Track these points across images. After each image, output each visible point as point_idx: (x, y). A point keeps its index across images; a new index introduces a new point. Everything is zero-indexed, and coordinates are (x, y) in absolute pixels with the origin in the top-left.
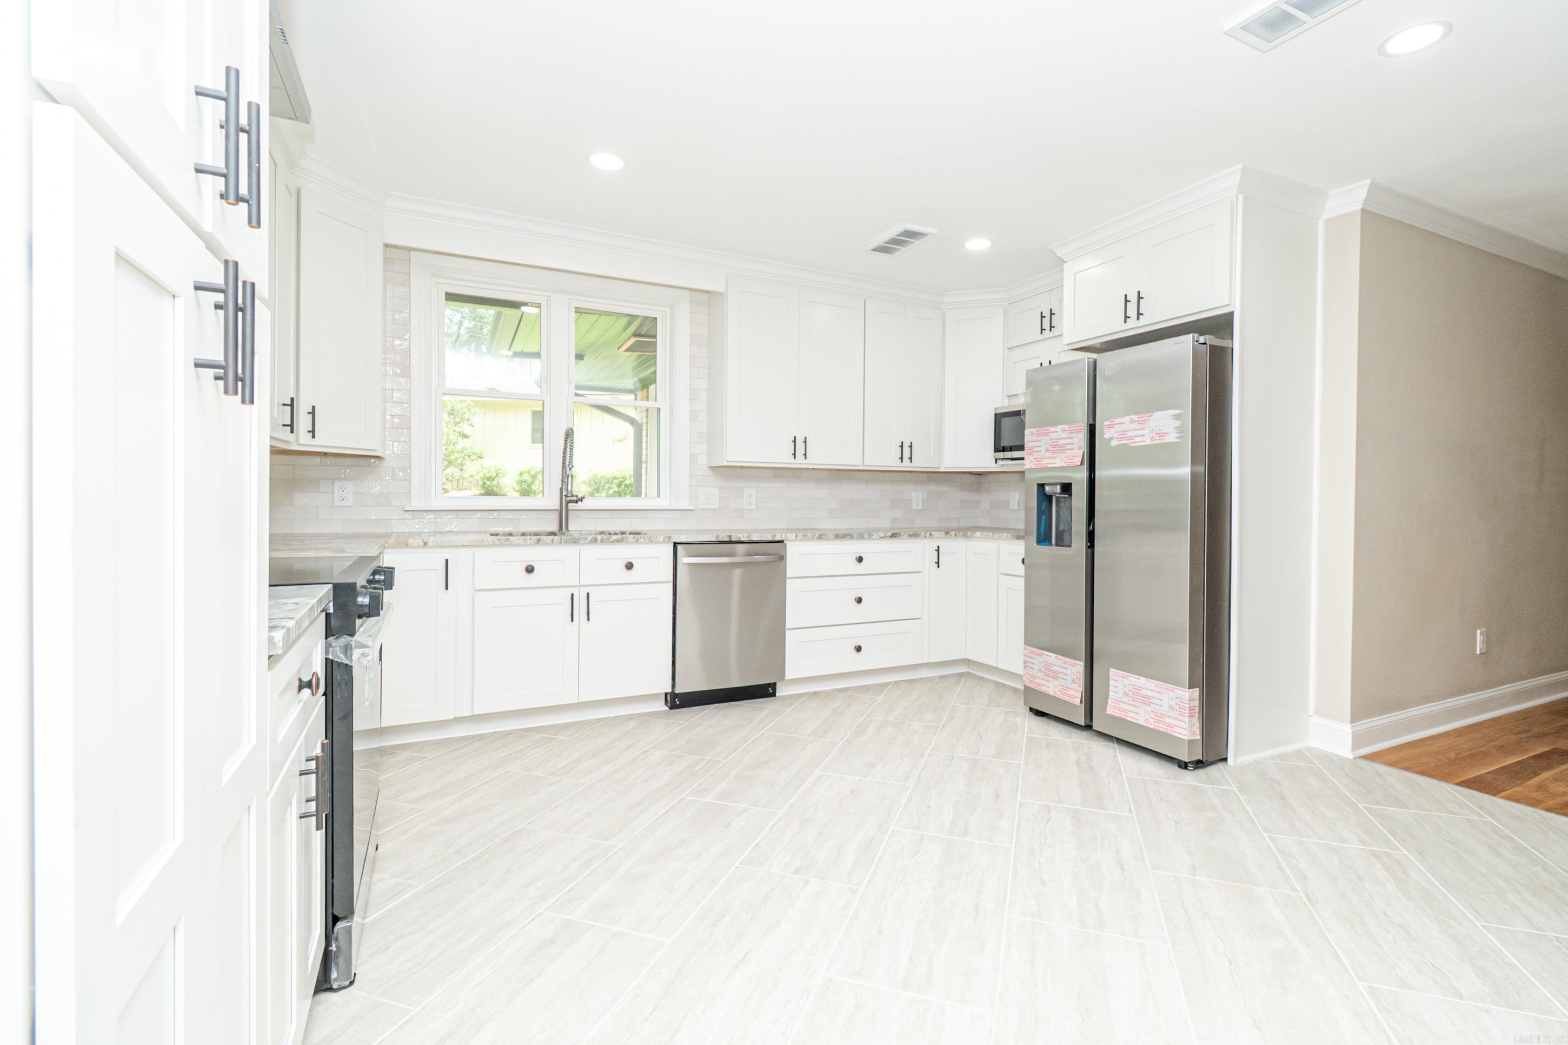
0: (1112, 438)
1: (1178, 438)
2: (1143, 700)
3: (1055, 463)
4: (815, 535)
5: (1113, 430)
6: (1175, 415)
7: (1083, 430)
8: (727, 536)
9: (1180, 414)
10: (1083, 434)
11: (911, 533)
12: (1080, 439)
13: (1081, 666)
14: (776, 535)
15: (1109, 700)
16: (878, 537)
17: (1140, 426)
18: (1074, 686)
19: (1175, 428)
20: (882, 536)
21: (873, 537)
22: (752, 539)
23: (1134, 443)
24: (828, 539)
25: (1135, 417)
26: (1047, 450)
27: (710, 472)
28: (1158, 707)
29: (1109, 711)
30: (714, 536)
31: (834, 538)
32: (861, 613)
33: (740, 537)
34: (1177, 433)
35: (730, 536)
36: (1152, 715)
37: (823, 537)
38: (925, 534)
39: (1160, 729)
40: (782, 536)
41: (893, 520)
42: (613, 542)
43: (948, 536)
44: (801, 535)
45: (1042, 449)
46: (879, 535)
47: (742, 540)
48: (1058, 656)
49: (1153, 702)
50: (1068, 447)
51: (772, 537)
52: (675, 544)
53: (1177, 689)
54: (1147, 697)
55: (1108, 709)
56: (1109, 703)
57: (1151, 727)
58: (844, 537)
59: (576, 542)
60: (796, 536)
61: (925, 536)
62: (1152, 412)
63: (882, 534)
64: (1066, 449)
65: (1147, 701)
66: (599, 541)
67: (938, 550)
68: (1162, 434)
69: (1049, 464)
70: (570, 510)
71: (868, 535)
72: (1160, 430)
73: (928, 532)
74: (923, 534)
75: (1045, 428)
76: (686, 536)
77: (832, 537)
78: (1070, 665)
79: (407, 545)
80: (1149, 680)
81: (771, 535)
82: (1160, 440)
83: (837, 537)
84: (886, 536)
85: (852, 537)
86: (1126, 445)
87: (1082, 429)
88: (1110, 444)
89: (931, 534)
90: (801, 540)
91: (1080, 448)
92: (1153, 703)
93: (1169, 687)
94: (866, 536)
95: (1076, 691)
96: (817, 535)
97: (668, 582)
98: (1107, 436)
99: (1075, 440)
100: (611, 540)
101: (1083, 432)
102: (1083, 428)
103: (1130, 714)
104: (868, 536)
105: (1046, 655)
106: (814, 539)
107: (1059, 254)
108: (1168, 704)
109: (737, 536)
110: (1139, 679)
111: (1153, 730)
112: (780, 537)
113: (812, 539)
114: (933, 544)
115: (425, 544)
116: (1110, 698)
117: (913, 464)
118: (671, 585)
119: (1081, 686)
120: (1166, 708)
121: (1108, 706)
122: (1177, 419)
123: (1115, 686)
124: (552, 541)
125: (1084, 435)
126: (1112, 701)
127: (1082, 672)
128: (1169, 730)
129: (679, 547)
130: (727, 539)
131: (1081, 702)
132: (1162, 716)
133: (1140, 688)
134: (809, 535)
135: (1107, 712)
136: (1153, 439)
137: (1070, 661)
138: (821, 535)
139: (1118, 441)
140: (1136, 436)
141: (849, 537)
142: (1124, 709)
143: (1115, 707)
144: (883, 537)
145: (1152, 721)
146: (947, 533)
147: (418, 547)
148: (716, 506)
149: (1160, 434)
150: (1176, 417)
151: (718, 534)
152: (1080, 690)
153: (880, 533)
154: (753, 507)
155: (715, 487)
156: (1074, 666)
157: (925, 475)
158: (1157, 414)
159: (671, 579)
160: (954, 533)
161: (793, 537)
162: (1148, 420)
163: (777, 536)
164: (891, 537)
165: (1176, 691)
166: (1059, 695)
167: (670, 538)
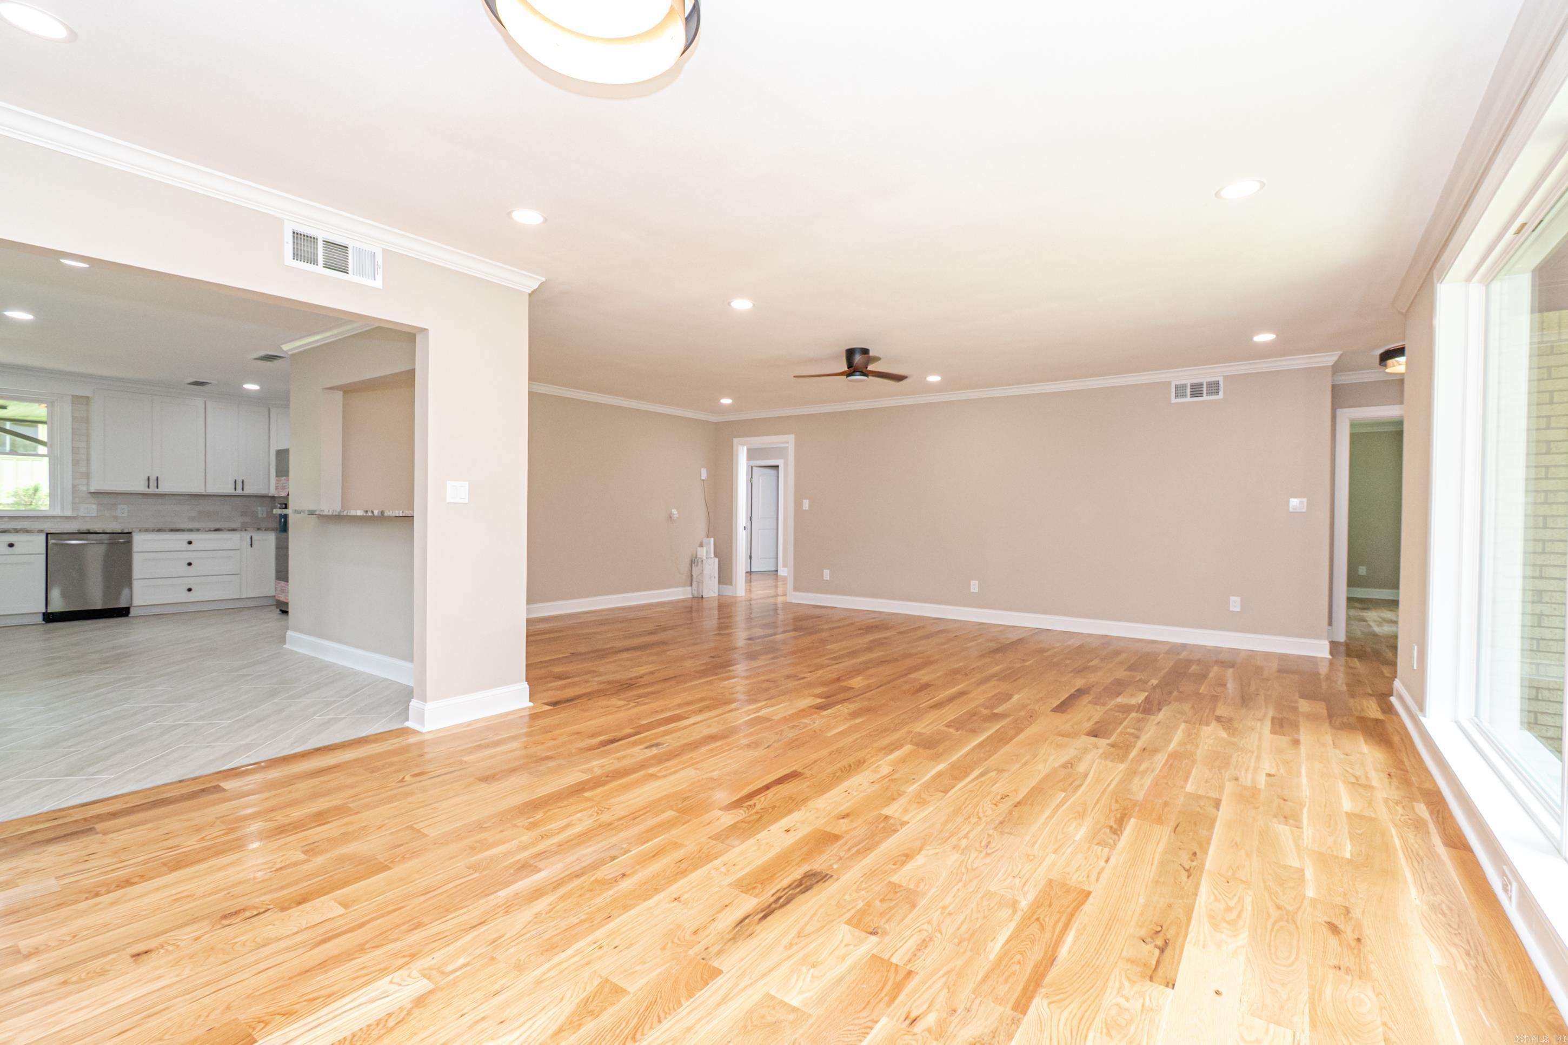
14: (129, 529)
16: (204, 531)
21: (200, 531)
22: (107, 531)
24: (165, 532)
27: (89, 495)
32: (191, 571)
33: (97, 530)
35: (89, 530)
37: (161, 530)
40: (133, 530)
44: (146, 530)
47: (99, 532)
51: (121, 530)
52: (47, 534)
58: (181, 531)
67: (252, 538)
76: (60, 530)
77: (171, 531)
81: (125, 530)
83: (175, 531)
84: (211, 530)
85: (186, 531)
90: (146, 533)
94: (195, 530)
97: (43, 554)
104: (197, 531)
109: (94, 530)
113: (154, 532)
114: (248, 535)
117: (245, 492)
118: (44, 556)
129: (49, 535)
130: (87, 531)
134: (152, 530)
138: (159, 530)
141: (184, 531)
144: (208, 531)
148: (95, 514)
154: (125, 514)
155: (95, 504)
157: (269, 498)
159: (44, 551)
161: (142, 531)
164: (215, 531)
167: (41, 531)
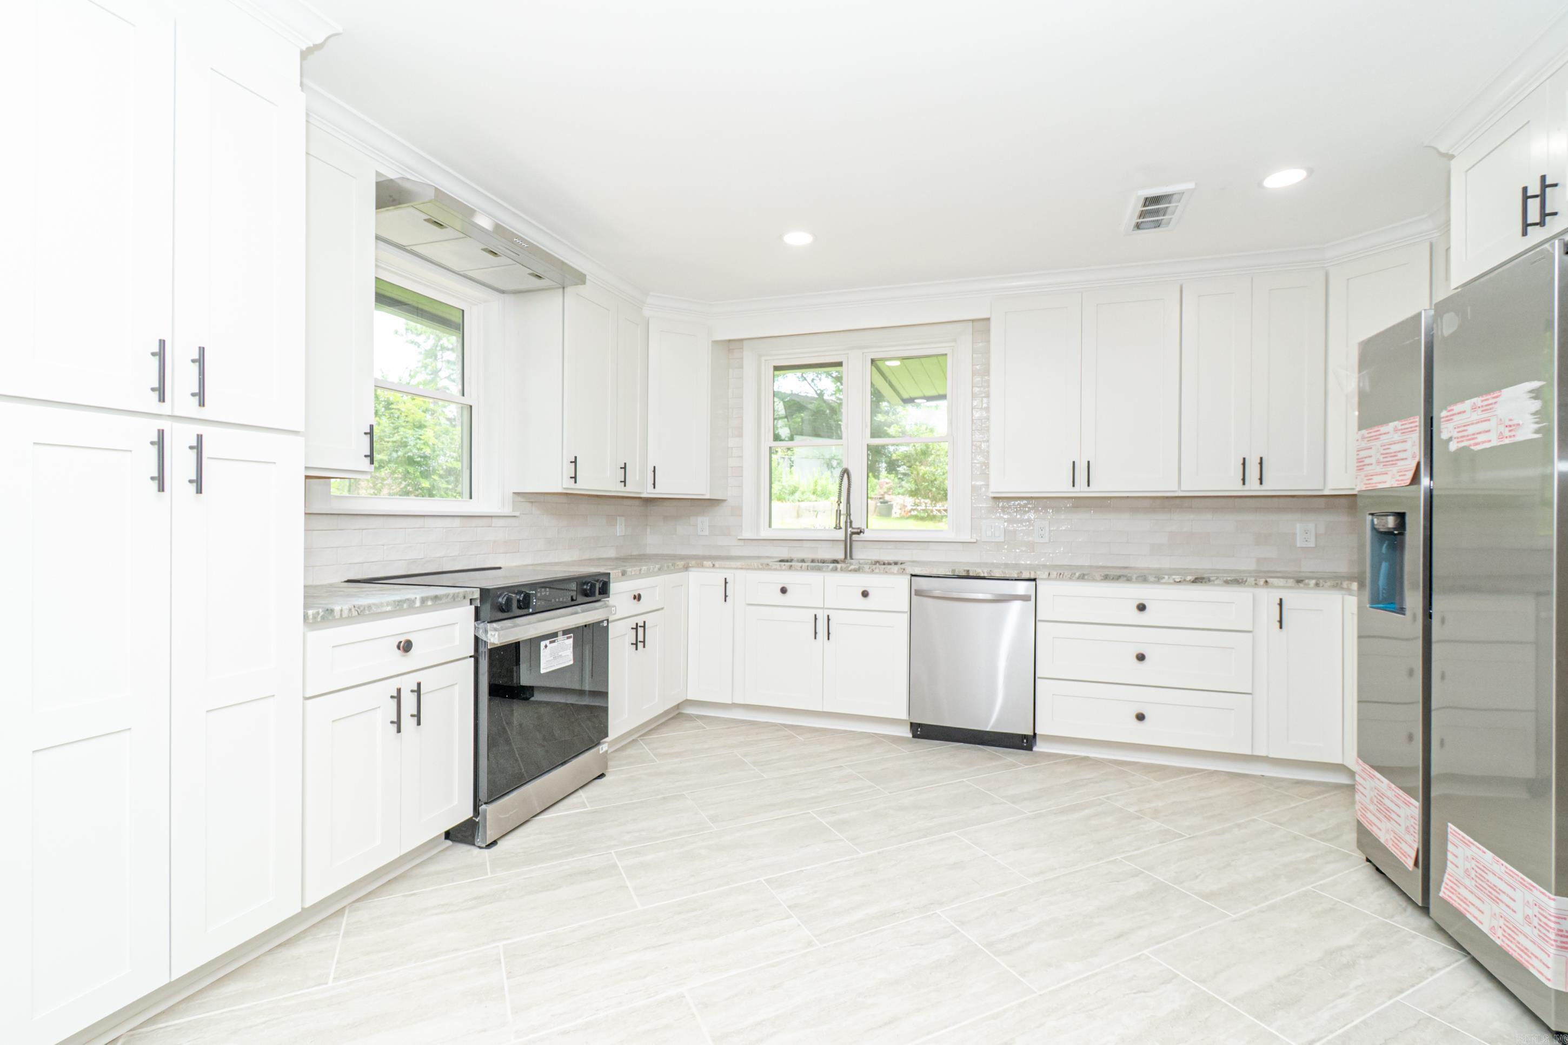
0: (1450, 439)
1: (1537, 432)
2: (1489, 892)
3: (1385, 482)
4: (1075, 574)
5: (1451, 425)
6: (1531, 392)
7: (1417, 428)
8: (964, 571)
9: (1541, 387)
10: (1418, 434)
11: (1229, 579)
12: (1414, 442)
13: (1416, 807)
14: (1022, 571)
15: (1446, 876)
16: (1171, 581)
17: (1485, 416)
18: (1408, 838)
19: (1532, 414)
20: (1178, 580)
21: (1163, 581)
22: (993, 575)
23: (1476, 444)
24: (1094, 580)
25: (1477, 400)
26: (1378, 462)
27: (994, 504)
28: (1510, 912)
29: (1444, 893)
30: (950, 570)
31: (1102, 579)
32: (1142, 672)
33: (979, 573)
34: (1537, 423)
35: (968, 571)
36: (1502, 922)
37: (1086, 577)
38: (1256, 580)
39: (1511, 952)
40: (1030, 573)
41: (1259, 561)
42: (850, 571)
43: (1301, 585)
44: (1055, 573)
45: (1373, 460)
46: (1174, 579)
47: (982, 575)
48: (1391, 784)
49: (1504, 900)
50: (1401, 455)
51: (1018, 574)
52: (912, 576)
53: (1537, 889)
54: (1494, 887)
55: (1443, 889)
56: (1445, 880)
57: (1499, 942)
58: (1118, 579)
59: (820, 570)
60: (1049, 574)
61: (1256, 584)
62: (1500, 388)
63: (1178, 578)
64: (1398, 460)
65: (1494, 895)
66: (839, 569)
67: (1281, 604)
68: (1512, 427)
69: (1380, 483)
70: (854, 541)
71: (1155, 577)
72: (1511, 420)
73: (1261, 578)
74: (1251, 581)
75: (1376, 429)
76: (920, 569)
77: (1098, 578)
78: (1403, 802)
79: (702, 566)
80: (1497, 858)
81: (1016, 572)
82: (1510, 437)
83: (1106, 578)
84: (1185, 580)
85: (1129, 580)
86: (1466, 448)
87: (1416, 426)
88: (1448, 449)
89: (1266, 582)
90: (1055, 579)
91: (1414, 457)
92: (1502, 902)
93: (1524, 881)
94: (1151, 579)
95: (1410, 846)
96: (1077, 574)
97: (904, 612)
98: (1444, 436)
99: (1408, 445)
100: (850, 569)
101: (1418, 431)
102: (1417, 424)
103: (1471, 909)
104: (1156, 579)
105: (1379, 780)
106: (1074, 578)
107: (1443, 149)
108: (1524, 914)
109: (975, 571)
110: (1484, 852)
111: (1499, 947)
112: (1028, 574)
113: (1070, 578)
114: (1275, 595)
115: (714, 565)
116: (1447, 872)
117: (1265, 486)
118: (907, 615)
119: (1417, 840)
120: (1519, 917)
121: (1444, 884)
122: (1535, 398)
123: (1454, 855)
124: (801, 567)
125: (1420, 437)
126: (1449, 877)
127: (1417, 819)
128: (1523, 959)
129: (915, 579)
130: (964, 574)
131: (1416, 864)
132: (1515, 930)
133: (1485, 869)
134: (1066, 574)
135: (1441, 894)
136: (1501, 437)
137: (1405, 797)
138: (1084, 575)
139: (1458, 442)
140: (1479, 433)
141: (1125, 579)
142: (1465, 898)
143: (1452, 891)
144: (1180, 581)
145: (1500, 932)
146: (1299, 581)
147: (709, 567)
148: (1001, 539)
149: (1510, 426)
150: (1534, 395)
151: (954, 568)
152: (1415, 846)
153: (1174, 577)
154: (1046, 540)
155: (1001, 519)
156: (1407, 804)
157: (1323, 499)
158: (1507, 392)
159: (907, 609)
160: (1313, 582)
161: (1046, 575)
162: (1496, 403)
163: (1024, 574)
164: (1193, 582)
165: (1535, 892)
166: (1390, 846)
167: (904, 569)
